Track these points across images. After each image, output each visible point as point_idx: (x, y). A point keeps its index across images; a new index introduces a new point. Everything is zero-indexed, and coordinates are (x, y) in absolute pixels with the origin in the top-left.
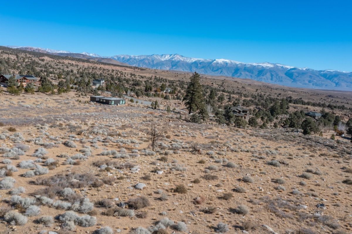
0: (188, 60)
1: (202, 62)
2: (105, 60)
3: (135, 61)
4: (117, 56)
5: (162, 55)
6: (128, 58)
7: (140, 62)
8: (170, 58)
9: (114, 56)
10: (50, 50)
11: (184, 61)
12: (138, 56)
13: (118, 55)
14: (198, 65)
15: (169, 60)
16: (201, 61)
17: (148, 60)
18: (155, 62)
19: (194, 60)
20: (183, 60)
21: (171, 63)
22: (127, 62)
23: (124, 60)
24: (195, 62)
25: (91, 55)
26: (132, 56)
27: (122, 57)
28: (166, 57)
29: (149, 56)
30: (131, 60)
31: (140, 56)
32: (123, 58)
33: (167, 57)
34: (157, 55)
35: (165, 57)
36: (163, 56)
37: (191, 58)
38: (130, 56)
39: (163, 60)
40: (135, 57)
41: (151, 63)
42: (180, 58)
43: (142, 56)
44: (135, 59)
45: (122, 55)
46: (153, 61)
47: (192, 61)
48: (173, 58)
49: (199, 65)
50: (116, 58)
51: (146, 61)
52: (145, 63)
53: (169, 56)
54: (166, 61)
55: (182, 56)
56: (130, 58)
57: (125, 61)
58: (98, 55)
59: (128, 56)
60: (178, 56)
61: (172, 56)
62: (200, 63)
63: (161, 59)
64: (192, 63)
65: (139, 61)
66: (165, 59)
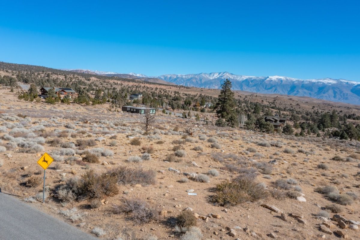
0: (239, 78)
1: (253, 80)
2: (151, 80)
3: (182, 80)
4: (164, 76)
5: (211, 74)
6: (175, 77)
7: (187, 81)
8: (218, 76)
9: (161, 76)
10: (99, 72)
11: (234, 79)
12: (186, 75)
13: (165, 75)
14: (249, 83)
15: (218, 79)
16: (252, 79)
17: (196, 79)
18: (203, 81)
19: (245, 78)
20: (232, 78)
21: (220, 82)
22: (174, 81)
23: (171, 79)
24: (246, 80)
25: (138, 75)
26: (179, 75)
27: (169, 76)
28: (215, 76)
29: (197, 74)
30: (178, 80)
31: (188, 75)
32: (170, 78)
33: (216, 76)
34: (205, 74)
35: (214, 75)
36: (212, 75)
37: (242, 76)
38: (177, 76)
39: (211, 78)
40: (182, 76)
41: (199, 82)
42: (229, 76)
43: (190, 75)
44: (182, 78)
45: (169, 75)
46: (201, 80)
47: (243, 79)
48: (222, 76)
49: (251, 83)
50: (163, 78)
51: (194, 81)
52: (193, 82)
53: (217, 74)
54: (215, 79)
55: (232, 74)
56: (178, 78)
58: (144, 75)
59: (175, 75)
60: (227, 74)
61: (221, 74)
62: (252, 81)
63: (209, 78)
64: (243, 81)
65: (187, 80)
66: (213, 78)
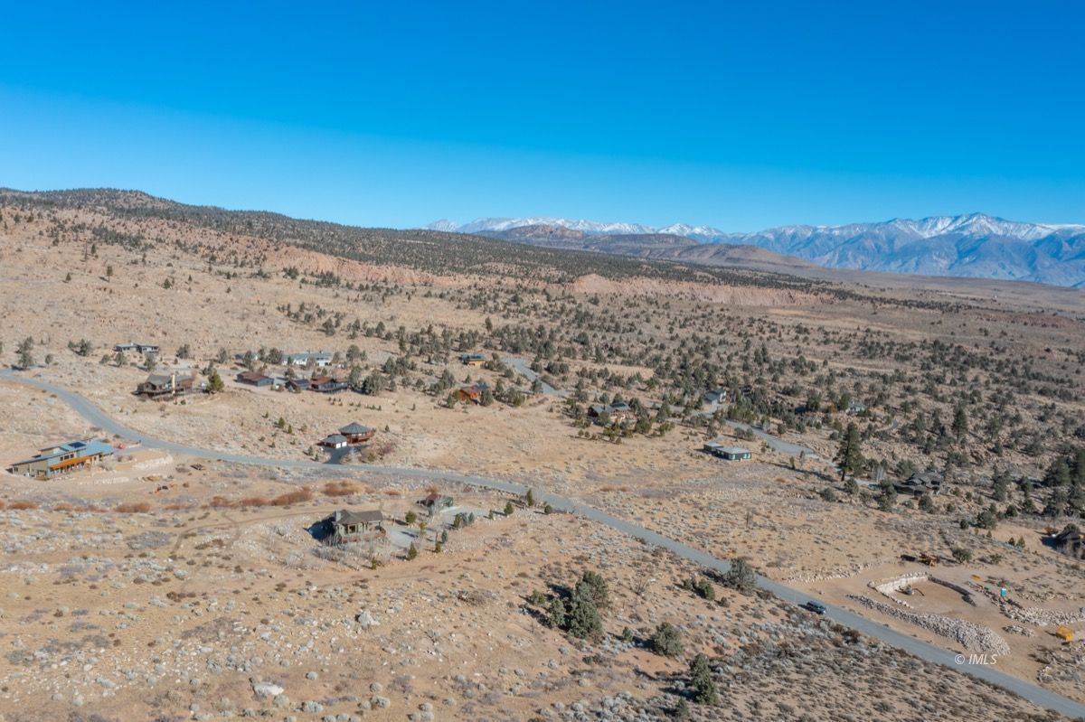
0: (1024, 233)
1: (1076, 237)
2: (737, 250)
3: (831, 243)
4: (773, 231)
5: (925, 220)
6: (809, 234)
7: (846, 245)
8: (951, 228)
9: (766, 231)
10: (590, 224)
11: (1004, 236)
12: (842, 228)
13: (776, 227)
14: (1060, 245)
15: (949, 236)
16: (1073, 235)
17: (875, 237)
18: (898, 245)
19: (1045, 230)
20: (1000, 233)
21: (956, 246)
22: (805, 246)
23: (796, 241)
24: (1051, 238)
25: (697, 230)
26: (822, 228)
27: (791, 232)
28: (940, 226)
29: (879, 224)
30: (817, 242)
31: (849, 227)
32: (794, 236)
33: (944, 226)
34: (905, 221)
35: (936, 224)
36: (930, 223)
37: (1035, 226)
38: (816, 229)
39: (926, 235)
40: (831, 230)
41: (886, 247)
42: (989, 226)
43: (855, 225)
44: (831, 238)
45: (790, 227)
46: (891, 241)
47: (1039, 234)
48: (962, 228)
49: (1066, 247)
50: (771, 237)
51: (869, 244)
52: (864, 249)
53: (948, 221)
54: (939, 237)
55: (999, 219)
56: (816, 236)
57: (800, 243)
58: (717, 231)
59: (808, 227)
60: (983, 221)
61: (960, 221)
62: (1071, 241)
63: (920, 233)
64: (1039, 243)
65: (846, 242)
66: (934, 233)
